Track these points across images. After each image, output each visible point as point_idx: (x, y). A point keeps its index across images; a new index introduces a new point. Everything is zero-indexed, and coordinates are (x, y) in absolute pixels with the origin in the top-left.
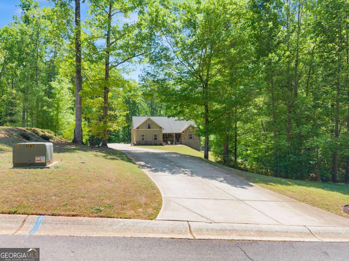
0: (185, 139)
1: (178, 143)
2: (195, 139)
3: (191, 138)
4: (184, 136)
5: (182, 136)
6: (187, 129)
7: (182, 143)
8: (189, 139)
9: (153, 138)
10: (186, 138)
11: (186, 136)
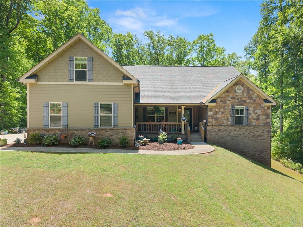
0: (221, 125)
1: (195, 136)
2: (255, 126)
3: (239, 121)
4: (216, 113)
5: (210, 113)
6: (227, 91)
7: (209, 137)
8: (232, 125)
9: (96, 117)
10: (225, 123)
11: (223, 114)
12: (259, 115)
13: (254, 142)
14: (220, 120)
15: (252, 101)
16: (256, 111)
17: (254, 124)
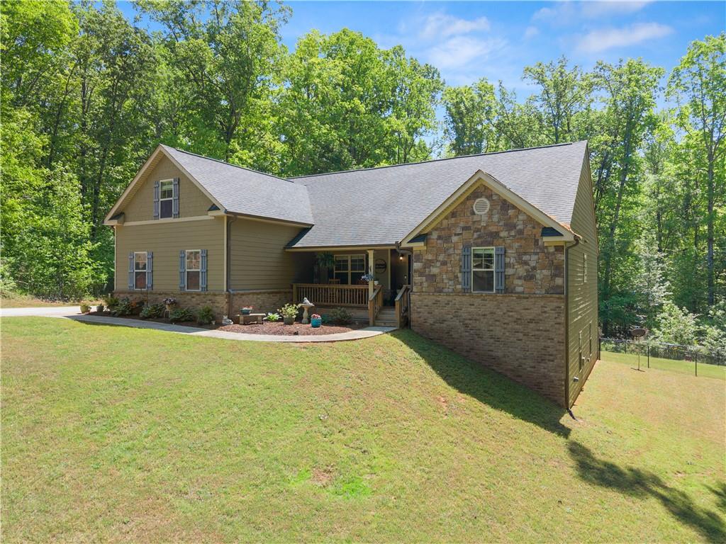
0: (439, 290)
2: (520, 296)
3: (484, 282)
4: (429, 264)
5: (416, 266)
6: (453, 214)
10: (449, 285)
11: (445, 267)
12: (534, 268)
13: (521, 336)
14: (438, 279)
15: (513, 233)
16: (525, 258)
17: (519, 289)
